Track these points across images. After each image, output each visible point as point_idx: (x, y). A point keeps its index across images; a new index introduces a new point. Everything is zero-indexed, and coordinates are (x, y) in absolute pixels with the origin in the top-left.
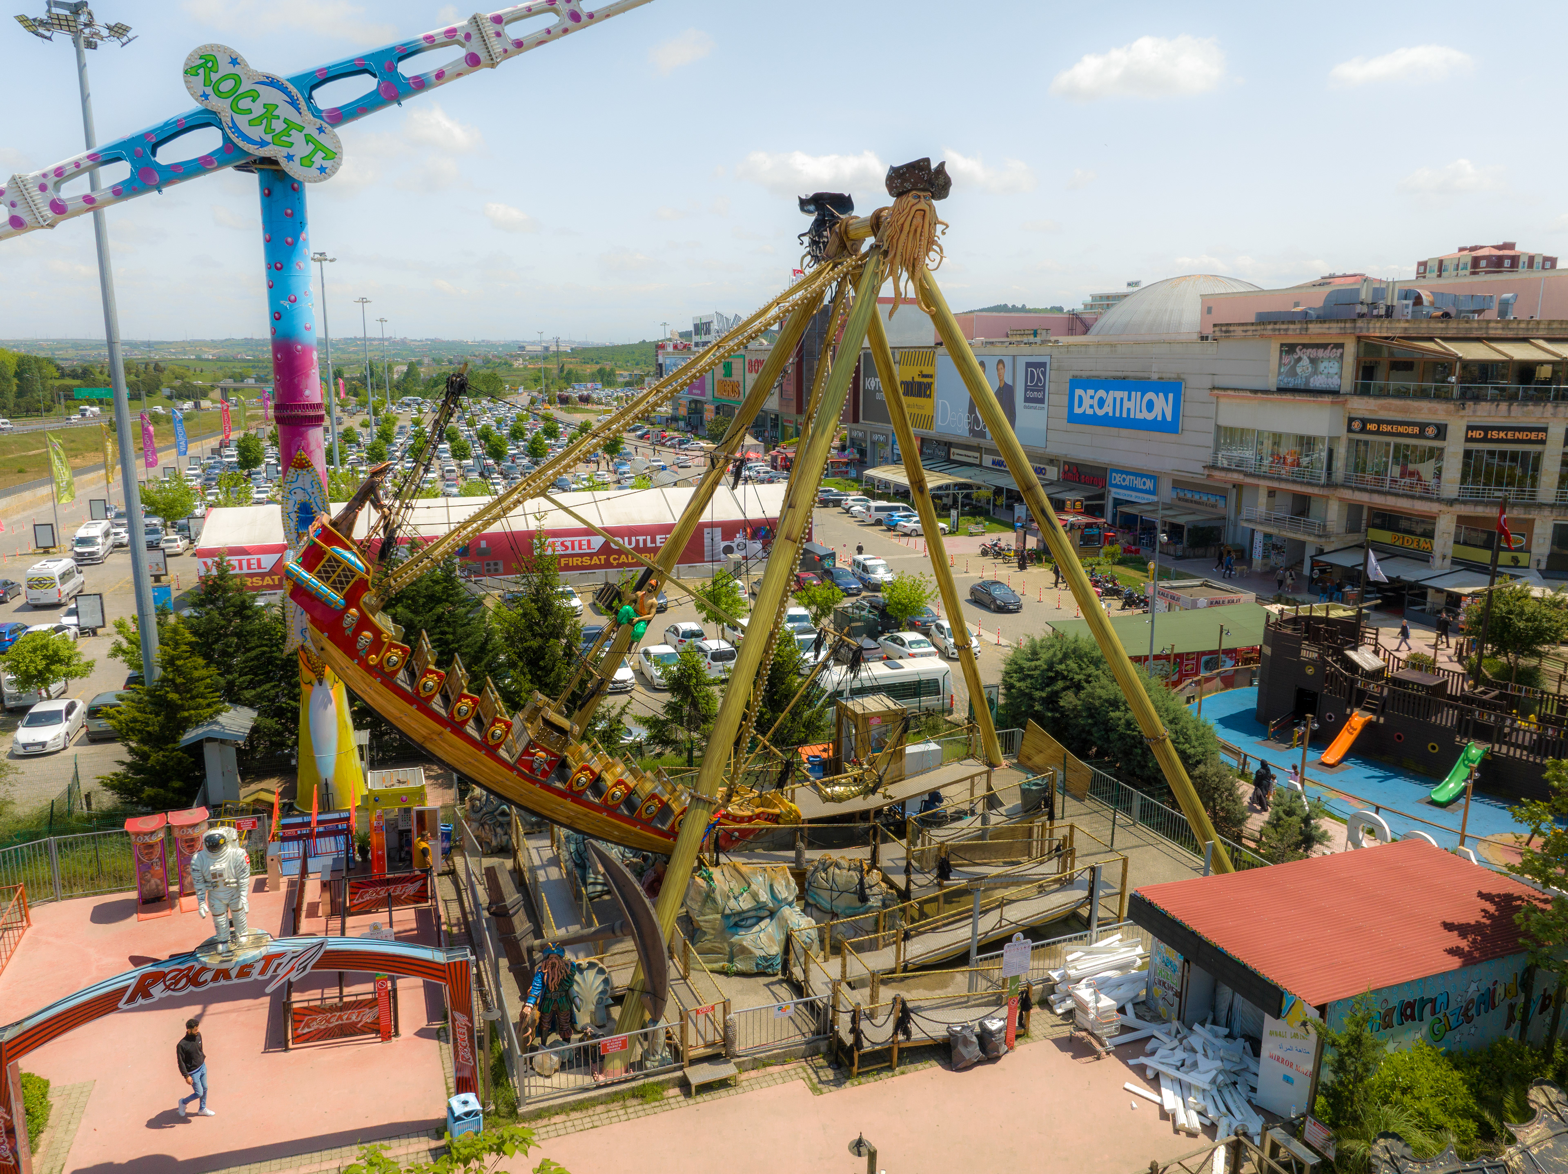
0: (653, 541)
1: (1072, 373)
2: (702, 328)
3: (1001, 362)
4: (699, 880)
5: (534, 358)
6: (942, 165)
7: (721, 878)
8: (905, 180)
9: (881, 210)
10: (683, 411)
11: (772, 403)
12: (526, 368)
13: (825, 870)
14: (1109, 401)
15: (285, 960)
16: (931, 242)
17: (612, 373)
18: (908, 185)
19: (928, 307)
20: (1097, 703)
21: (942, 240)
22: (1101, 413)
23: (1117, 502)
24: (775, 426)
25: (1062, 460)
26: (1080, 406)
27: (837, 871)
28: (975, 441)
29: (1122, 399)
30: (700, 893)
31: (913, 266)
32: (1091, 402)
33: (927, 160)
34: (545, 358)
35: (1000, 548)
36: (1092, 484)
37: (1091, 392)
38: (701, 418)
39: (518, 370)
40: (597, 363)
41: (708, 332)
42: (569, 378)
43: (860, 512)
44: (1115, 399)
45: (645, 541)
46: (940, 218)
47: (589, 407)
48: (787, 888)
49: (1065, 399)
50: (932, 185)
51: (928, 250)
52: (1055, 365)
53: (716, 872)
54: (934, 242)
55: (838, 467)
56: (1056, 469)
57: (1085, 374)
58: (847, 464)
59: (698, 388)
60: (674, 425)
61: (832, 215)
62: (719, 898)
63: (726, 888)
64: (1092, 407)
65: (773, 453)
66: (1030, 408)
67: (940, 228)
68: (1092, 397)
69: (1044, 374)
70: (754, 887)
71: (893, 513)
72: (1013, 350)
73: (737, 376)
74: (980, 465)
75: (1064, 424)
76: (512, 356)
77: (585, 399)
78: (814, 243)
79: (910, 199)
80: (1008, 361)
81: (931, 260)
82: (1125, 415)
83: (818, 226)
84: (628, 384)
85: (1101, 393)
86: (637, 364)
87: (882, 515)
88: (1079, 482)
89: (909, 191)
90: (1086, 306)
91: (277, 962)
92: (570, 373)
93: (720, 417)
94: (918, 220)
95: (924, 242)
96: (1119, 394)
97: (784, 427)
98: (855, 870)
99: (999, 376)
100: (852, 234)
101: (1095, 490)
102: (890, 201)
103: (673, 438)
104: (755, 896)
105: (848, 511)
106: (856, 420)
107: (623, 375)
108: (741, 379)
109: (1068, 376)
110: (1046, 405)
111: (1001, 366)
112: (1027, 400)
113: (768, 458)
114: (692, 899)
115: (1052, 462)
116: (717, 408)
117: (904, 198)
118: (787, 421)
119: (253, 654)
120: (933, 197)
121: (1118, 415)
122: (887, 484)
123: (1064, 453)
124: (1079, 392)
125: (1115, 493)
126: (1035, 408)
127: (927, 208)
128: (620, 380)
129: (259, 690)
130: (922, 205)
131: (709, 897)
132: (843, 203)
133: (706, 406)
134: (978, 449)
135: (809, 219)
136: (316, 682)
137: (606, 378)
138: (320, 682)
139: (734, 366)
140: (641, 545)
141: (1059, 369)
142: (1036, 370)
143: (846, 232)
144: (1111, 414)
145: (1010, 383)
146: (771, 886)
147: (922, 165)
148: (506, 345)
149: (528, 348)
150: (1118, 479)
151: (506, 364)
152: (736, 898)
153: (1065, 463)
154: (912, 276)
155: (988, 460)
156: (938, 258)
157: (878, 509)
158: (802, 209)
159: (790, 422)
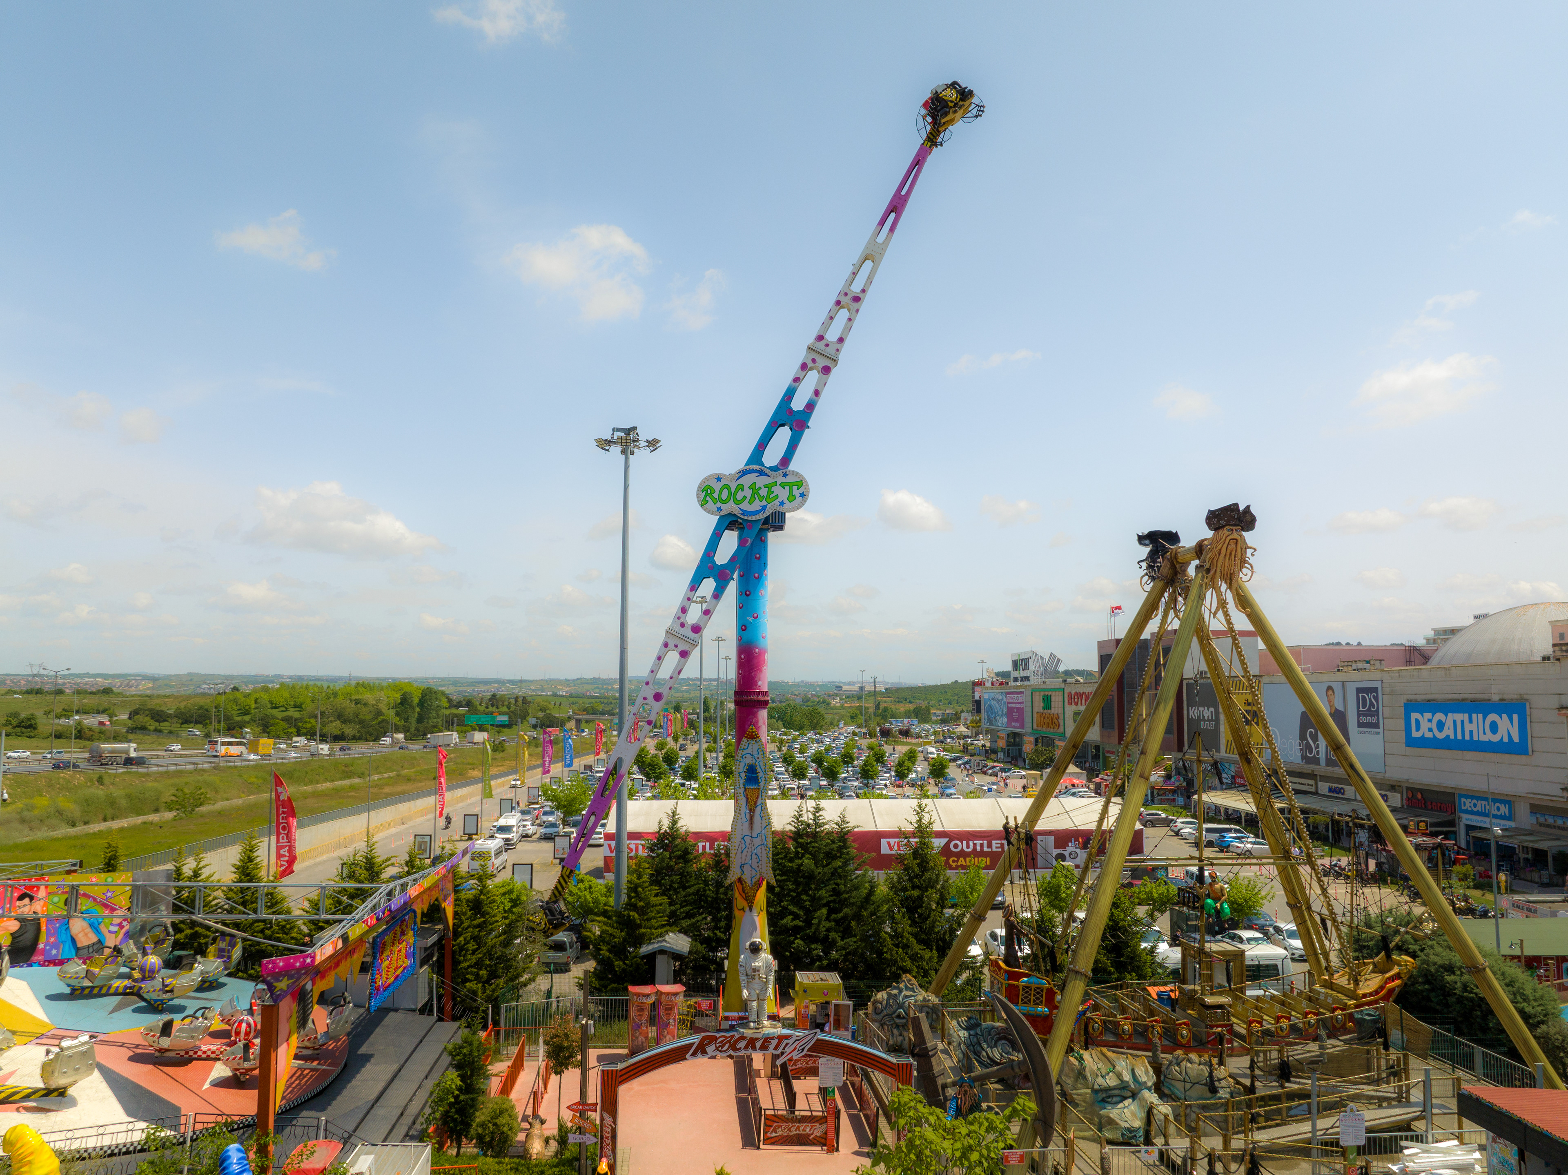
0: (990, 845)
1: (1406, 697)
2: (1019, 664)
3: (1330, 688)
4: (1072, 1059)
5: (850, 697)
6: (1248, 507)
7: (1091, 1060)
8: (1220, 519)
9: (1205, 540)
10: (1002, 744)
11: (1094, 734)
12: (842, 707)
13: (1178, 1064)
14: (1449, 723)
15: (791, 1041)
16: (1243, 562)
17: (927, 710)
18: (1223, 522)
19: (1244, 608)
20: (1433, 969)
21: (1252, 560)
22: (1441, 736)
23: (1469, 828)
24: (1096, 757)
25: (1404, 785)
26: (1418, 729)
27: (1189, 1065)
28: (1308, 768)
29: (1462, 722)
30: (1073, 1070)
31: (1231, 579)
32: (1429, 725)
33: (1237, 505)
34: (860, 698)
35: (1340, 867)
36: (1440, 810)
37: (1428, 715)
38: (1020, 751)
39: (835, 708)
40: (910, 702)
41: (1026, 668)
42: (885, 714)
43: (1190, 833)
44: (1455, 722)
45: (982, 845)
46: (1249, 544)
47: (909, 740)
48: (1147, 1075)
49: (1402, 723)
50: (1242, 521)
51: (1241, 567)
52: (1387, 690)
53: (1086, 1055)
54: (1246, 562)
55: (1164, 794)
56: (1399, 795)
57: (1419, 697)
58: (1174, 792)
59: (1017, 721)
60: (993, 756)
61: (1164, 546)
62: (1089, 1075)
63: (1095, 1068)
64: (1430, 730)
65: (1097, 780)
66: (1365, 733)
67: (1249, 551)
68: (1430, 721)
69: (1376, 699)
70: (1118, 1068)
71: (1225, 834)
72: (1341, 676)
73: (1056, 709)
74: (1316, 793)
75: (1402, 748)
76: (830, 696)
77: (905, 733)
78: (1149, 567)
79: (1225, 532)
80: (1337, 688)
81: (1244, 575)
82: (1467, 737)
83: (1152, 557)
84: (943, 721)
85: (1439, 716)
86: (950, 703)
87: (1214, 837)
88: (1426, 808)
89: (1223, 526)
90: (1428, 640)
91: (786, 1042)
92: (886, 709)
93: (1040, 747)
94: (1232, 546)
95: (1238, 562)
96: (1459, 717)
97: (1105, 758)
98: (1204, 1064)
99: (1329, 702)
100: (1180, 559)
101: (1444, 817)
102: (1209, 534)
103: (994, 767)
104: (1119, 1076)
105: (1177, 833)
106: (1180, 748)
107: (937, 713)
108: (1060, 711)
109: (1403, 700)
110: (1381, 730)
111: (1330, 692)
112: (1361, 725)
113: (1092, 786)
114: (1066, 1075)
115: (1393, 788)
116: (1036, 740)
117: (1221, 531)
118: (1108, 752)
119: (691, 890)
120: (1243, 530)
121: (1459, 737)
122: (1217, 808)
123: (1406, 777)
124: (1415, 716)
125: (1467, 819)
126: (1370, 733)
127: (1238, 538)
128: (934, 718)
129: (693, 920)
130: (1235, 535)
131: (1080, 1074)
132: (1172, 537)
133: (1025, 738)
134: (1312, 776)
135: (1145, 551)
136: (747, 909)
137: (922, 715)
138: (751, 909)
139: (1053, 699)
140: (978, 848)
141: (1391, 693)
142: (1367, 693)
143: (1176, 557)
144: (1452, 737)
145: (1341, 709)
146: (1133, 1070)
147: (1233, 508)
148: (823, 686)
149: (845, 688)
150: (1468, 805)
151: (824, 702)
152: (1103, 1077)
153: (1407, 788)
154: (1230, 587)
155: (1324, 787)
156: (1250, 573)
157: (1209, 830)
158: (1140, 543)
159: (1112, 753)
